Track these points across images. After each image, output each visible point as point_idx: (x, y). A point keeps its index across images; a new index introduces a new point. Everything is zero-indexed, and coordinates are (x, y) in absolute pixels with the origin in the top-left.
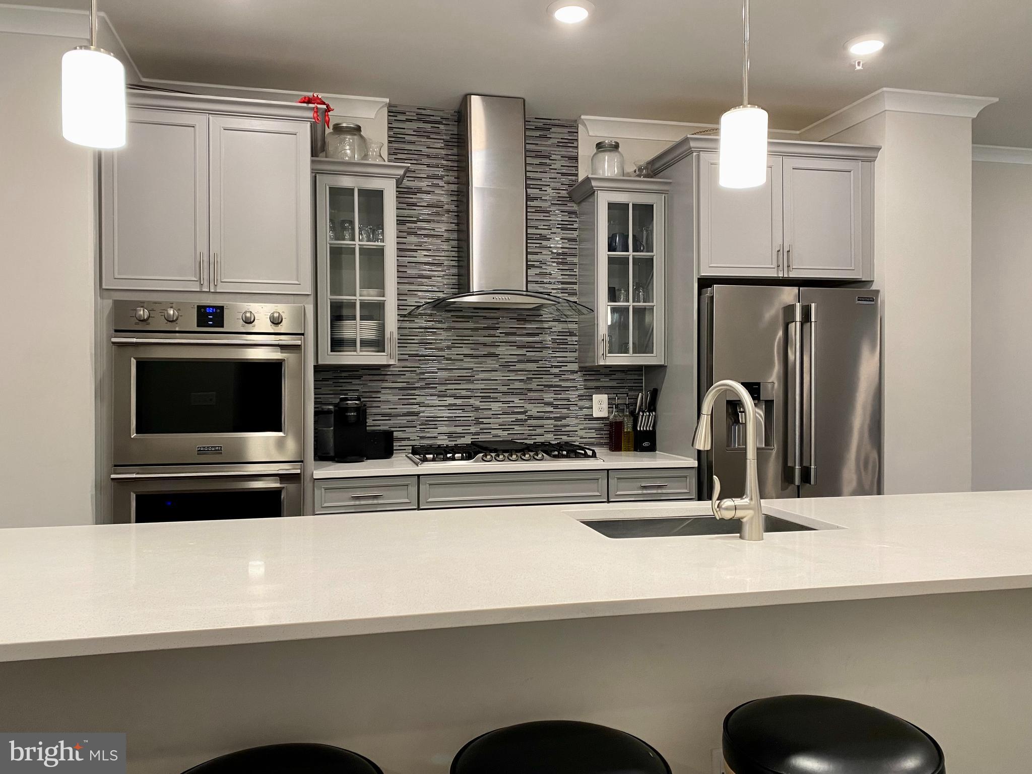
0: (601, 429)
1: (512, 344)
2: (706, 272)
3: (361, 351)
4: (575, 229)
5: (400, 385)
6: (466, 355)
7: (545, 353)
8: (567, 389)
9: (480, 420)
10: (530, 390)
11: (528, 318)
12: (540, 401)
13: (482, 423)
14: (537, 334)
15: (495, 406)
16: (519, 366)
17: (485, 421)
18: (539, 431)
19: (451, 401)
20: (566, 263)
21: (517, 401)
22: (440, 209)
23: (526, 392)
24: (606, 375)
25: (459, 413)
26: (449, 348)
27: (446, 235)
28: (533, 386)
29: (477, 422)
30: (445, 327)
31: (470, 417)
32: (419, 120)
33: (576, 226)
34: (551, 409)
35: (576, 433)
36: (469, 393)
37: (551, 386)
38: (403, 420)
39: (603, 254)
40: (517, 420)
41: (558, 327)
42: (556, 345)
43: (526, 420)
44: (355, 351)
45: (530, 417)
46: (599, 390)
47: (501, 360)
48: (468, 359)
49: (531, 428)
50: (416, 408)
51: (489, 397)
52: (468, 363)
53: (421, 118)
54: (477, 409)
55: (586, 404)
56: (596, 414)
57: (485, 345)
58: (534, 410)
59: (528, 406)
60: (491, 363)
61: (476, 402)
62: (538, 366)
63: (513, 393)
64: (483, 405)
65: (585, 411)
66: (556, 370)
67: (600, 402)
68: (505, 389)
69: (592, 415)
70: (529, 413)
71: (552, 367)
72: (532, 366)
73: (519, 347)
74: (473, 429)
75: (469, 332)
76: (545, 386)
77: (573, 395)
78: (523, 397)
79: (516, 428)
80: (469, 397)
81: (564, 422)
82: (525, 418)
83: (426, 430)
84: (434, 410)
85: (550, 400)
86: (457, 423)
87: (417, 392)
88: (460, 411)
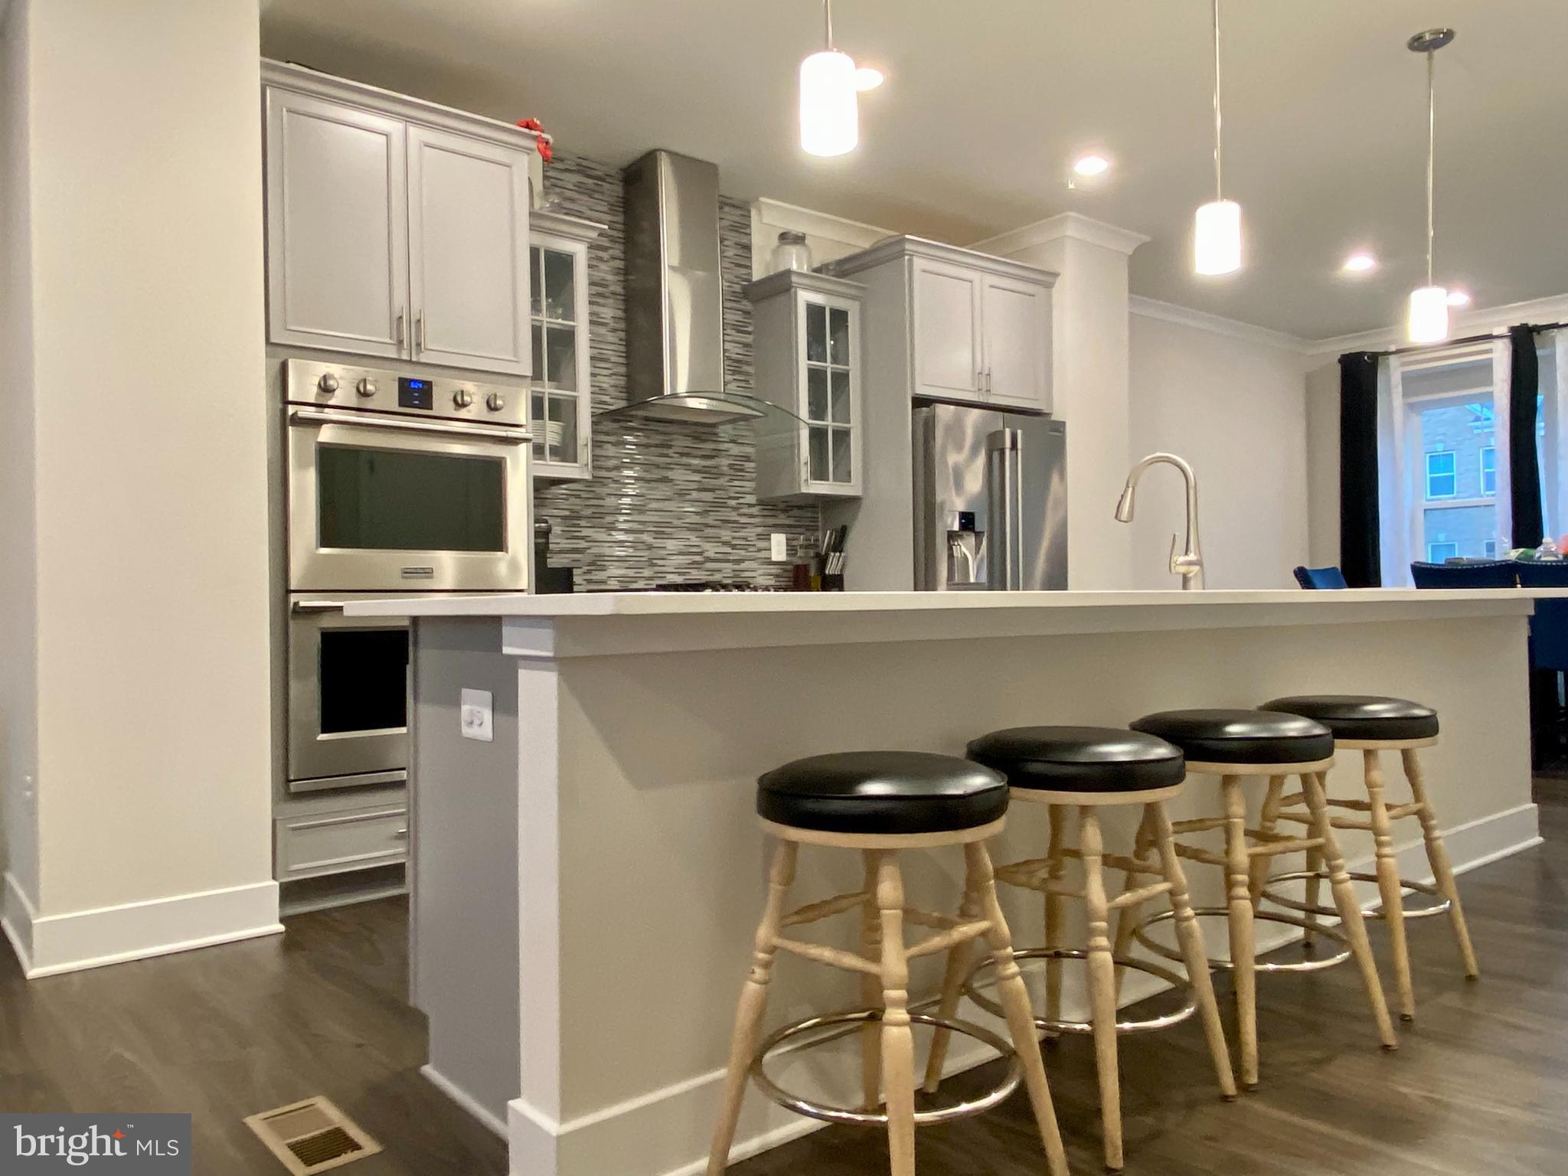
0: (777, 576)
1: (687, 466)
2: (923, 390)
3: (551, 462)
4: (749, 333)
5: (563, 513)
6: (637, 479)
7: (722, 481)
8: (744, 526)
9: (654, 561)
10: (707, 526)
11: (704, 437)
12: (716, 539)
13: (656, 565)
14: (712, 457)
15: (671, 545)
16: (695, 495)
17: (660, 562)
19: (621, 535)
20: (740, 373)
21: (694, 539)
22: (604, 289)
23: (702, 527)
24: (784, 511)
26: (618, 468)
27: (612, 324)
28: (710, 520)
29: (651, 563)
31: (643, 556)
32: (578, 172)
33: (750, 329)
34: (729, 550)
35: (755, 579)
36: (640, 527)
37: (728, 522)
39: (803, 364)
40: (694, 563)
41: (735, 450)
42: (732, 472)
43: (702, 563)
44: (545, 460)
45: (709, 560)
46: (778, 528)
47: (676, 487)
48: (640, 484)
49: (708, 573)
50: (583, 544)
51: (663, 533)
53: (582, 170)
54: (650, 547)
55: (762, 544)
56: (774, 558)
57: (657, 466)
58: (711, 549)
59: (705, 546)
60: (664, 490)
61: (647, 538)
62: (715, 496)
63: (689, 529)
64: (658, 543)
65: (763, 554)
66: (733, 503)
67: (779, 543)
68: (680, 523)
69: (770, 558)
70: (706, 554)
71: (730, 498)
72: (708, 496)
73: (695, 471)
74: (647, 573)
76: (723, 521)
77: (751, 533)
78: (700, 533)
79: (693, 572)
80: (642, 532)
81: (743, 566)
82: (703, 560)
83: (593, 572)
84: (602, 547)
85: (727, 538)
86: (627, 564)
87: (583, 523)
88: (631, 550)
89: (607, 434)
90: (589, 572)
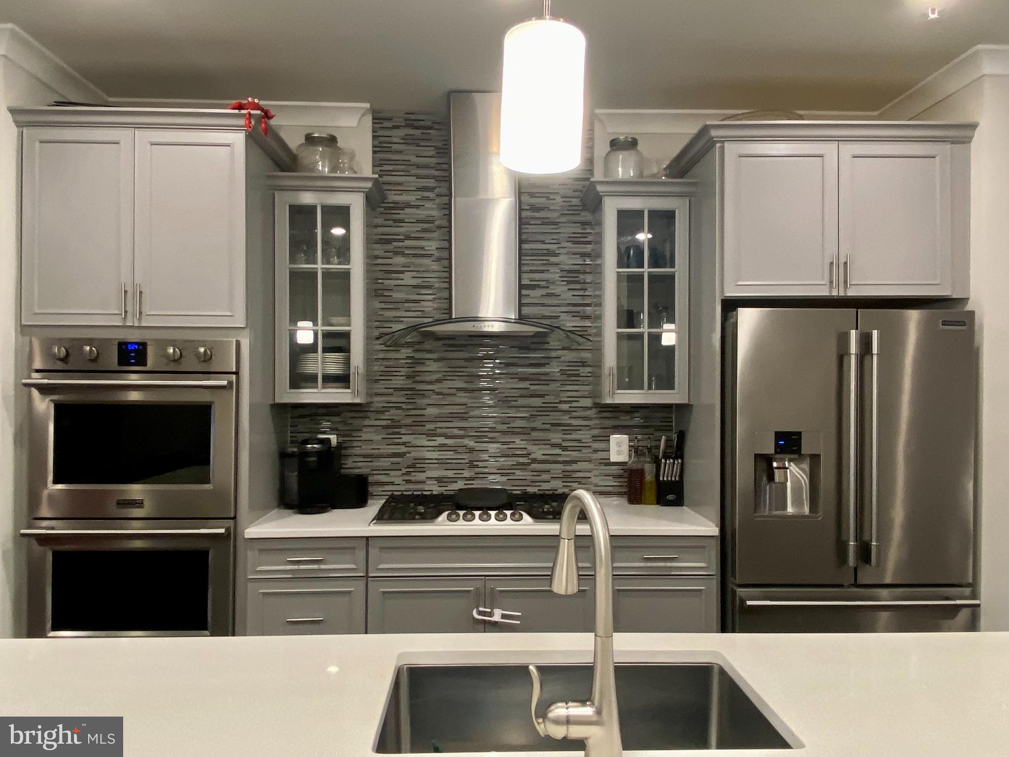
0: (620, 476)
1: (513, 376)
2: (732, 292)
3: (323, 388)
4: (589, 243)
5: (384, 423)
6: (459, 389)
7: (553, 386)
8: (577, 429)
9: (475, 463)
10: (534, 429)
11: (532, 346)
12: (546, 442)
13: (477, 466)
14: (543, 365)
15: (493, 447)
16: (521, 401)
17: (481, 464)
18: (545, 477)
19: (441, 440)
20: (578, 282)
21: (518, 442)
22: (430, 225)
23: (528, 431)
24: (627, 412)
25: (450, 454)
26: (439, 381)
27: (436, 254)
28: (538, 424)
29: (472, 465)
30: (436, 357)
31: (464, 459)
32: (407, 126)
33: (589, 239)
34: (558, 451)
35: (589, 480)
36: (462, 432)
37: (559, 425)
38: (385, 463)
39: (611, 271)
40: (519, 464)
41: (569, 356)
42: (565, 377)
43: (529, 464)
44: (317, 387)
45: (535, 461)
46: (618, 429)
47: (500, 395)
48: (462, 394)
49: (535, 473)
50: (403, 449)
51: (486, 437)
52: (462, 398)
53: (411, 124)
54: (471, 450)
55: (602, 445)
56: (614, 458)
58: (538, 452)
59: (531, 448)
61: (471, 443)
62: (544, 401)
63: (513, 433)
64: (480, 446)
65: (601, 455)
66: (565, 407)
67: (619, 444)
68: (504, 427)
69: (609, 459)
70: (533, 456)
71: (561, 402)
72: (537, 402)
73: (522, 379)
74: (467, 474)
75: (462, 363)
76: (553, 425)
77: (585, 436)
78: (525, 437)
79: (518, 472)
80: (462, 437)
81: (574, 467)
82: (529, 461)
83: (412, 474)
84: (422, 451)
85: (557, 440)
86: (448, 466)
87: (403, 431)
88: (452, 453)
89: (429, 351)
90: (408, 473)
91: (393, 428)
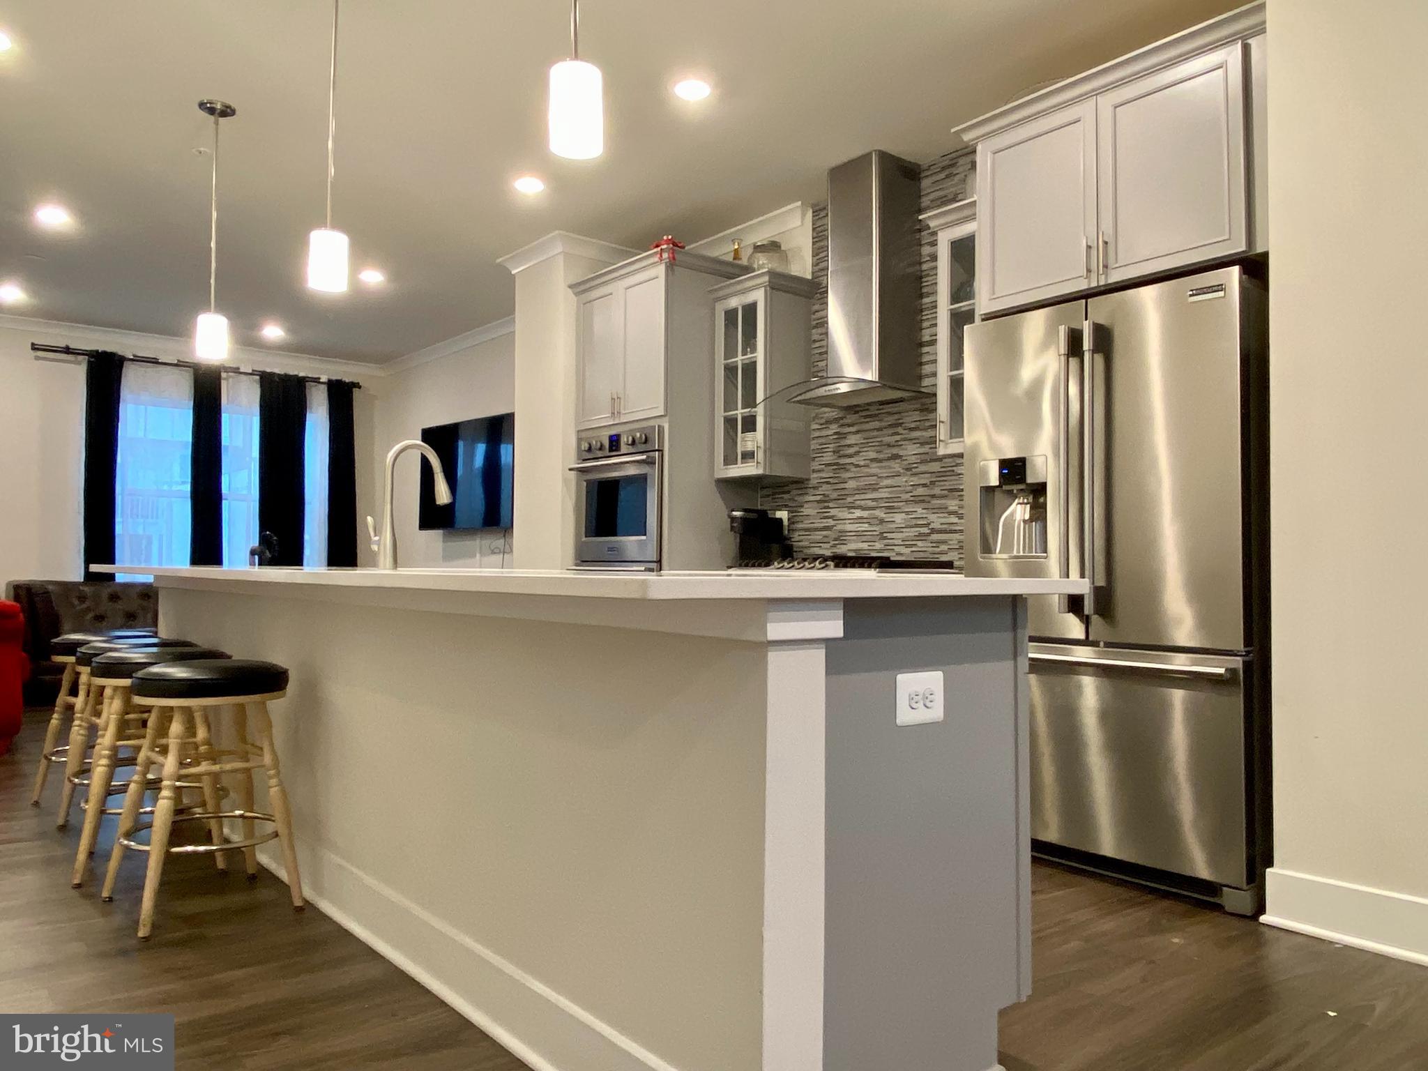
1: (914, 441)
3: (742, 463)
5: (818, 498)
6: (872, 460)
9: (885, 535)
10: (933, 496)
12: (943, 509)
13: (886, 538)
15: (899, 518)
16: (922, 468)
18: (944, 547)
19: (858, 513)
21: (920, 510)
23: (927, 499)
25: (865, 527)
26: (857, 453)
28: (937, 491)
29: (882, 536)
30: (854, 431)
31: (875, 531)
34: (953, 519)
36: (874, 504)
38: (818, 536)
40: (920, 534)
43: (929, 534)
44: (736, 463)
45: (933, 531)
47: (905, 462)
48: (875, 465)
49: (934, 545)
50: (831, 523)
51: (892, 508)
52: (874, 469)
54: (882, 521)
57: (889, 445)
58: (937, 521)
59: (932, 517)
60: (896, 466)
61: (881, 514)
63: (916, 502)
64: (888, 517)
68: (907, 496)
70: (932, 526)
73: (922, 444)
75: (875, 433)
76: (951, 490)
78: (926, 505)
79: (919, 543)
80: (873, 508)
82: (928, 531)
83: (838, 546)
84: (845, 523)
85: (954, 508)
86: (864, 538)
87: (831, 505)
88: (866, 525)
89: (849, 425)
90: (835, 546)
91: (824, 501)
